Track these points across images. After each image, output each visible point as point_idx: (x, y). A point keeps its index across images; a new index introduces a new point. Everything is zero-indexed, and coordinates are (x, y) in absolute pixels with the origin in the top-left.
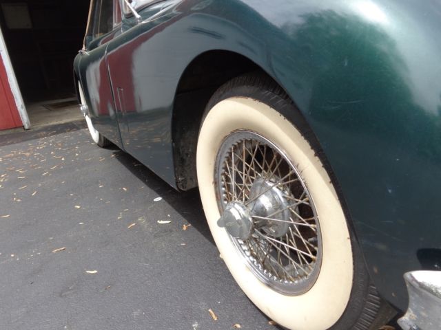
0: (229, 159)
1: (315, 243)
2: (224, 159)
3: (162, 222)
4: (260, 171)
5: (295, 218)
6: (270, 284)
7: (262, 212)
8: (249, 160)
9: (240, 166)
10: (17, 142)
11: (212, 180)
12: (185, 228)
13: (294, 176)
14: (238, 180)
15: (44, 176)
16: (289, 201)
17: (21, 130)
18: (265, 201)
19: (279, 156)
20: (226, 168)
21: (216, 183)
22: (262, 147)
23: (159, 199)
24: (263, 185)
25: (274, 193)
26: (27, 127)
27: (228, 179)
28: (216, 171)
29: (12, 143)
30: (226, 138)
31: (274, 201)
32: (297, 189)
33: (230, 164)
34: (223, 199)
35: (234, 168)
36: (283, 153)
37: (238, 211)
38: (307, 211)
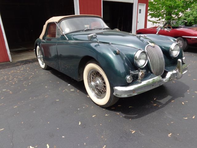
0: (91, 74)
1: (106, 88)
2: (90, 74)
3: (72, 90)
4: (97, 76)
5: (103, 84)
6: (98, 98)
7: (97, 83)
8: (95, 74)
9: (93, 75)
10: (11, 67)
11: (87, 78)
12: (78, 91)
13: (102, 77)
14: (93, 78)
15: (30, 79)
16: (102, 82)
17: (9, 62)
18: (98, 82)
19: (100, 74)
20: (90, 76)
21: (88, 79)
22: (97, 72)
23: (70, 85)
24: (97, 79)
25: (99, 80)
26: (11, 61)
27: (90, 78)
28: (88, 76)
29: (9, 67)
30: (90, 70)
31: (100, 82)
32: (103, 79)
33: (91, 75)
34: (89, 82)
35: (92, 76)
36: (101, 73)
37: (93, 83)
38: (104, 83)
